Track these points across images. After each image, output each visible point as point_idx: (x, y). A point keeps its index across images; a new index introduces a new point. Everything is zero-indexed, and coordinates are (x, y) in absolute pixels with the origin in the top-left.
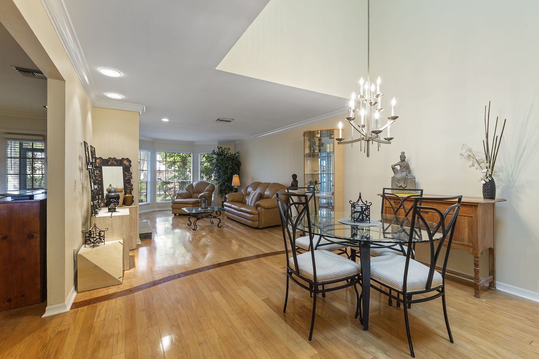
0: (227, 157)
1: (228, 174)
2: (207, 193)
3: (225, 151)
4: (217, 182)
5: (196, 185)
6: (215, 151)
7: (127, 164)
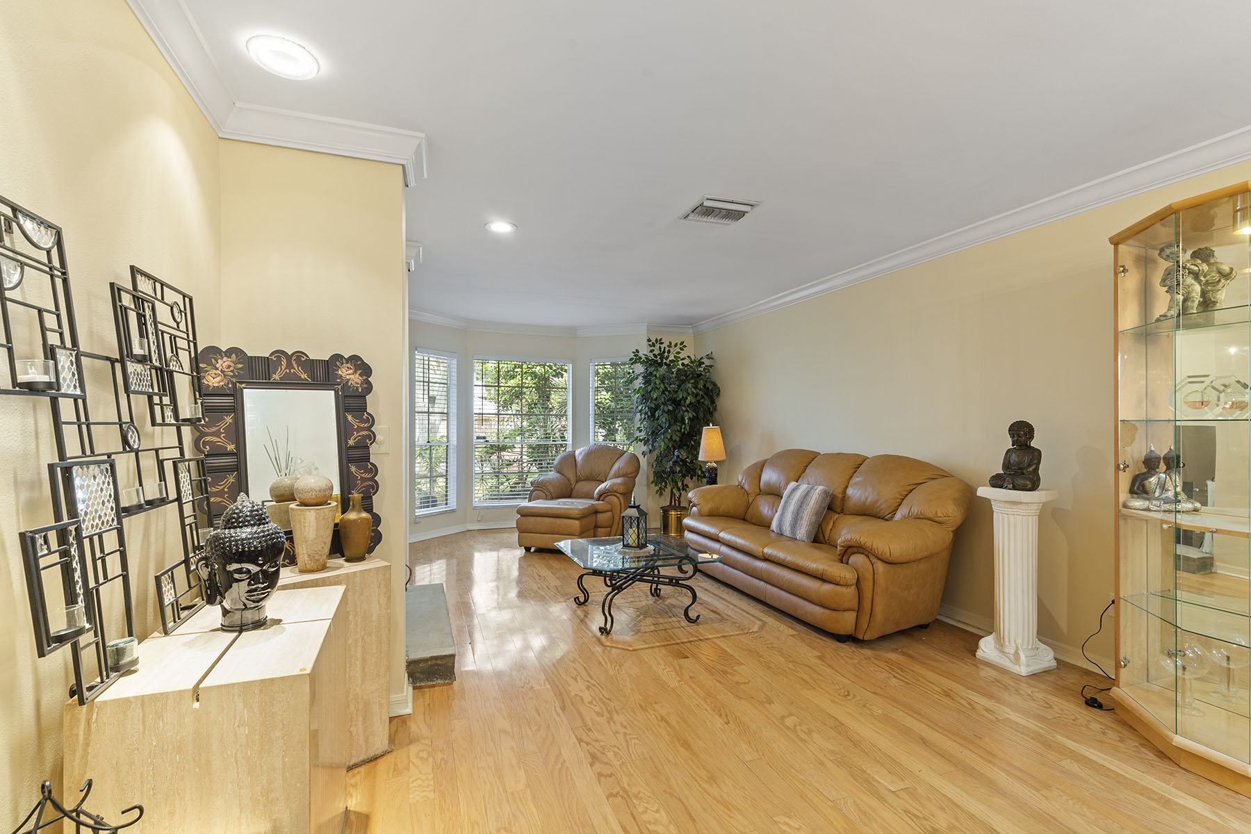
0: (679, 370)
1: (683, 421)
2: (619, 480)
3: (669, 352)
4: (645, 448)
5: (585, 455)
6: (641, 354)
7: (355, 379)
